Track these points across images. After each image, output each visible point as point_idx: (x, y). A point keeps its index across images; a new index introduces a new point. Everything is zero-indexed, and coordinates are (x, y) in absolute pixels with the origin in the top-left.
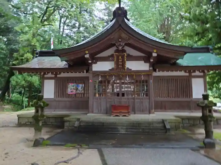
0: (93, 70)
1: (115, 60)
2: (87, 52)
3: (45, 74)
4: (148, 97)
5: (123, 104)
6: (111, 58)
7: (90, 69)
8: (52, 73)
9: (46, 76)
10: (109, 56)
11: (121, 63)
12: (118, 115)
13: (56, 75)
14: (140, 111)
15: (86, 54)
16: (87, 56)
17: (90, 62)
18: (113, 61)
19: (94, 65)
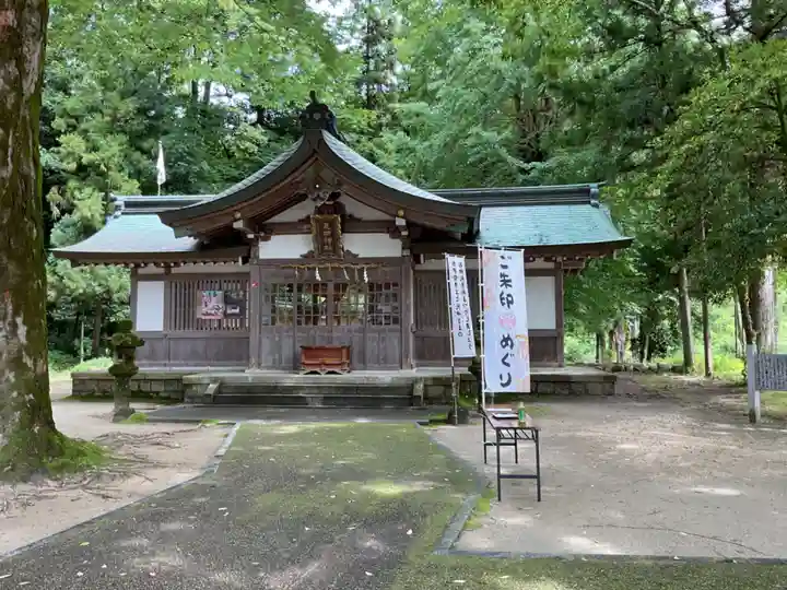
0: (261, 257)
1: (315, 231)
2: (238, 215)
3: (137, 266)
4: (398, 327)
5: (336, 344)
6: (305, 227)
7: (252, 256)
8: (157, 264)
9: (140, 271)
10: (300, 221)
11: (330, 240)
12: (318, 370)
13: (168, 267)
14: (378, 362)
15: (236, 220)
16: (238, 225)
17: (251, 236)
18: (310, 233)
19: (262, 244)
